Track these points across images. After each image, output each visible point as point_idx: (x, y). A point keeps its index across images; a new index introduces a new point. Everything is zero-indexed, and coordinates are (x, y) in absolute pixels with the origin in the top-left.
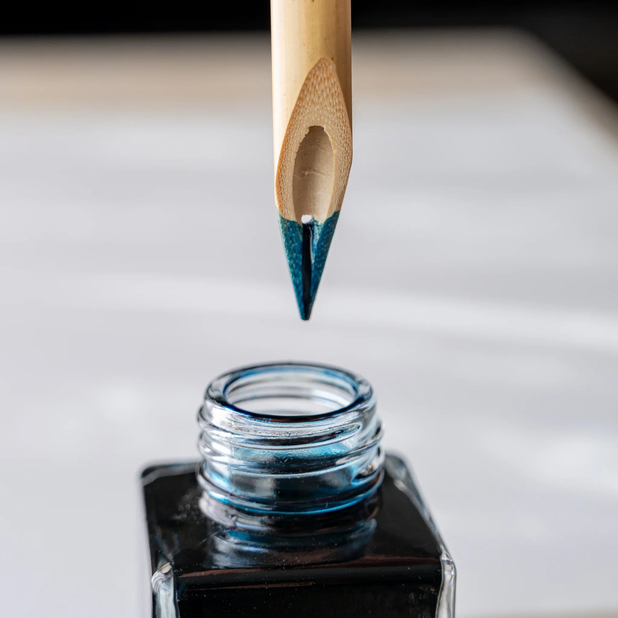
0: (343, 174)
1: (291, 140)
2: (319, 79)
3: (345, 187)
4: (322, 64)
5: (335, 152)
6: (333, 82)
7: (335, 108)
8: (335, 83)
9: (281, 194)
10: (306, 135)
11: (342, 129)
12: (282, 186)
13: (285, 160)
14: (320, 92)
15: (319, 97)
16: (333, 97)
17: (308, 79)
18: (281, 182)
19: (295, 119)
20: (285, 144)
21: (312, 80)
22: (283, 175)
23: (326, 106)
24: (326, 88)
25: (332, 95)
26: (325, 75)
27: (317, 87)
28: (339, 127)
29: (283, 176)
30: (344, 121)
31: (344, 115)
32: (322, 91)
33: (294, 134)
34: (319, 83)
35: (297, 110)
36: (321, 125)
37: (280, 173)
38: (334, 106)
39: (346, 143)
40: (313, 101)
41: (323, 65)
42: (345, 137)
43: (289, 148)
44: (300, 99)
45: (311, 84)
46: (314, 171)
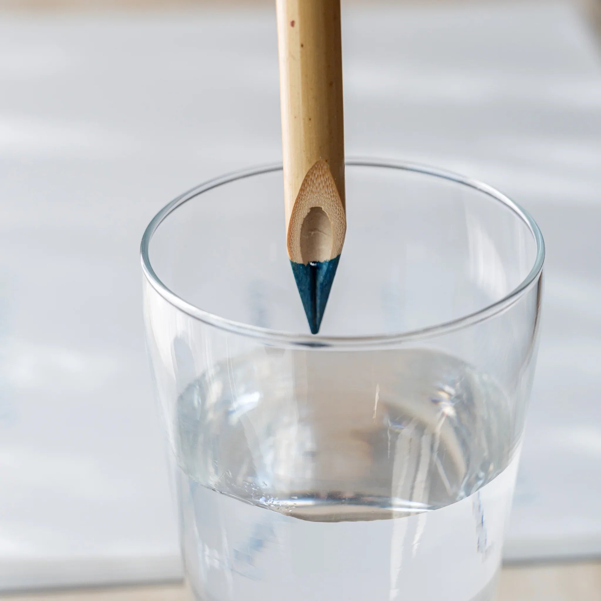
0: (339, 237)
1: (297, 217)
2: (316, 176)
3: (342, 245)
4: (318, 166)
5: (332, 223)
6: (327, 177)
8: (329, 178)
9: (292, 251)
10: (308, 213)
11: (336, 208)
12: (292, 246)
14: (317, 185)
15: (317, 188)
16: (328, 188)
17: (307, 176)
18: (291, 244)
19: (299, 203)
20: (292, 219)
21: (311, 177)
22: (292, 240)
23: (323, 194)
24: (322, 182)
25: (327, 186)
26: (320, 172)
27: (315, 181)
28: (334, 207)
30: (338, 203)
31: (337, 199)
32: (319, 184)
33: (299, 213)
34: (316, 178)
35: (300, 198)
36: (320, 206)
38: (329, 193)
39: (341, 217)
40: (312, 191)
41: (319, 166)
42: (339, 213)
43: (295, 222)
44: (302, 190)
45: (310, 179)
46: (319, 231)
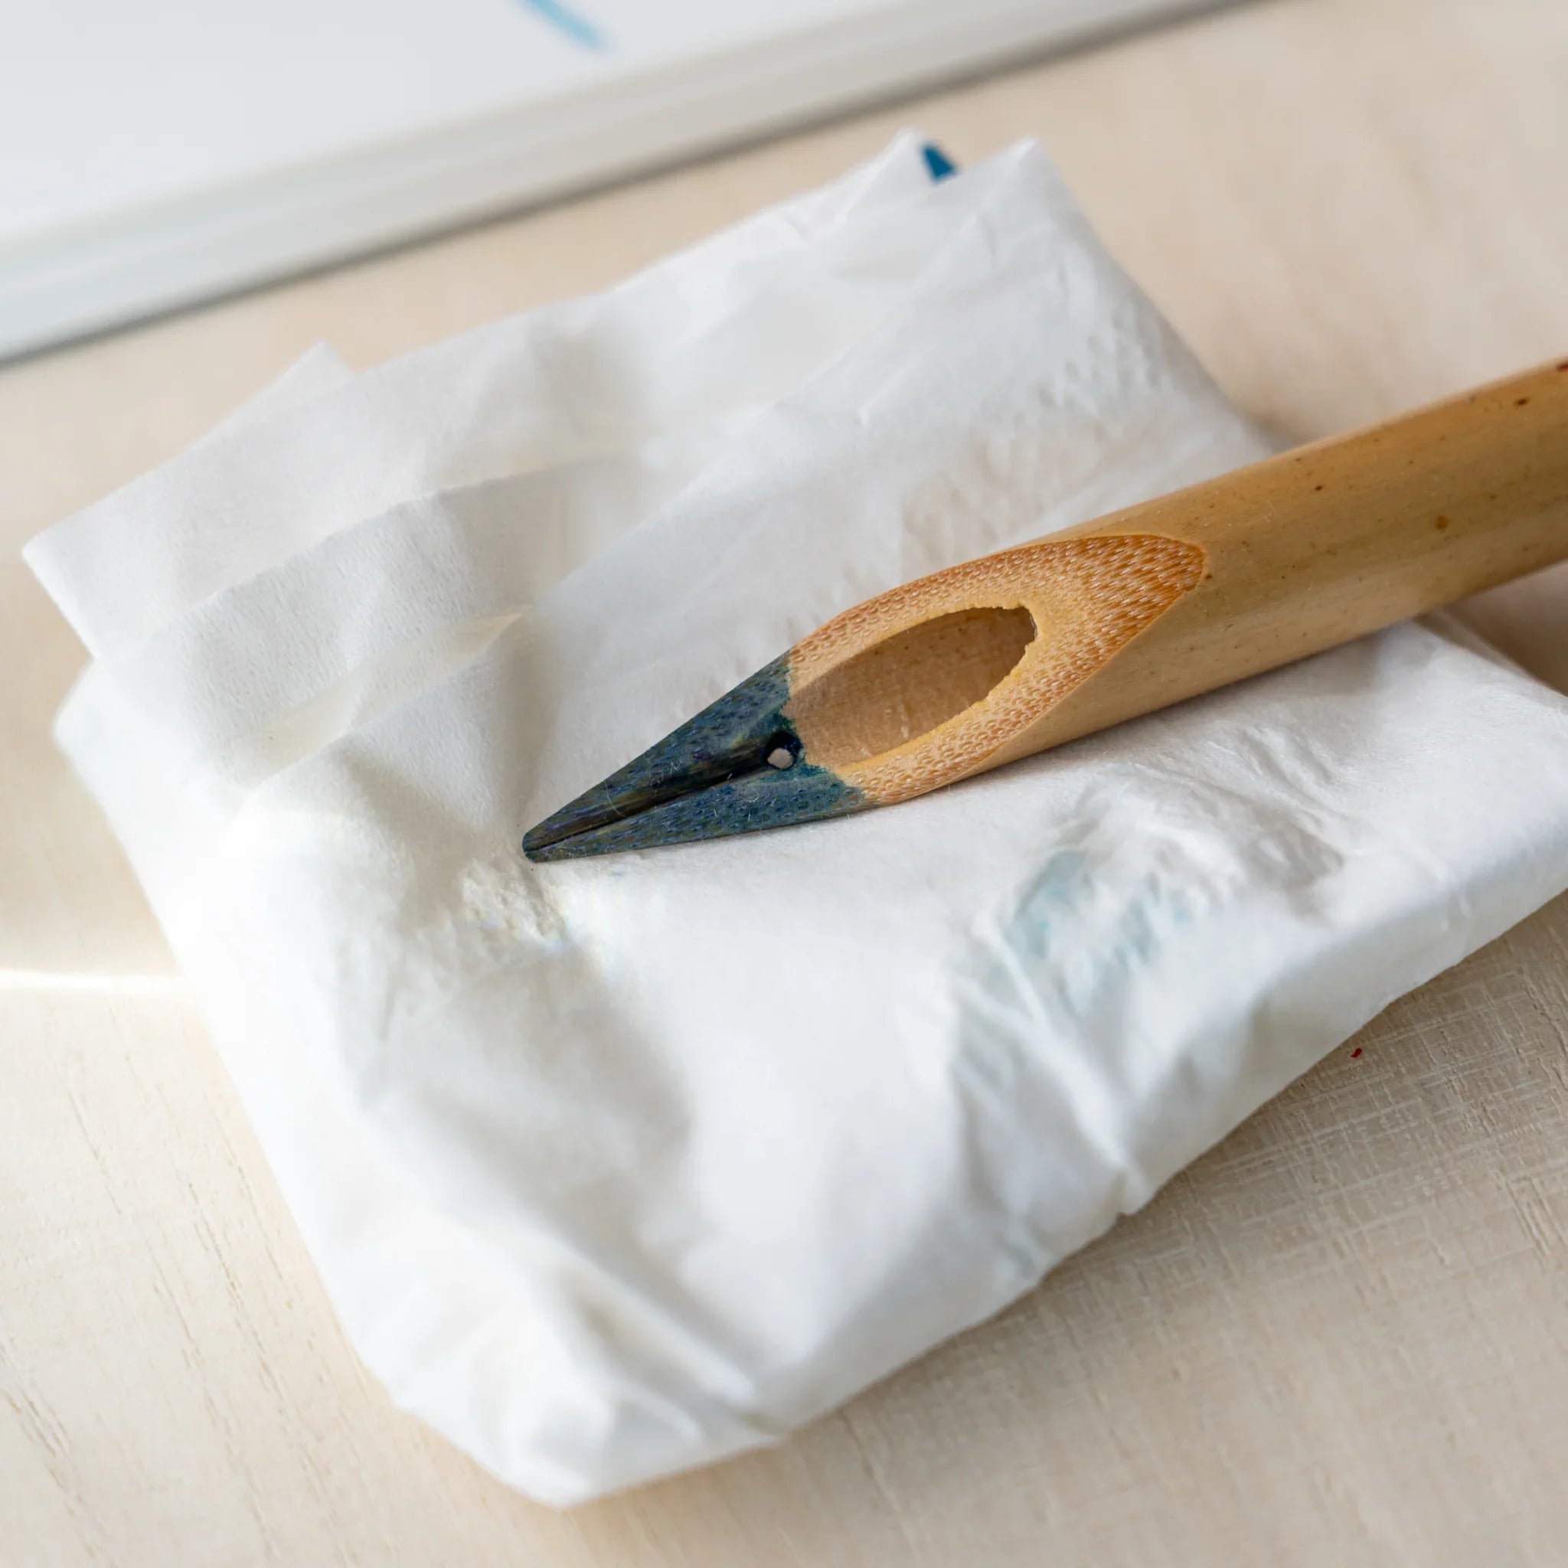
2: (1147, 567)
4: (1186, 557)
6: (1156, 600)
7: (1096, 636)
9: (829, 636)
10: (999, 608)
11: (1049, 683)
12: (850, 626)
13: (918, 595)
14: (1117, 583)
15: (1107, 586)
16: (1118, 618)
17: (1137, 541)
18: (858, 620)
19: (1031, 560)
21: (1140, 551)
22: (878, 613)
23: (1090, 614)
24: (1134, 592)
25: (1124, 615)
26: (1163, 575)
27: (1126, 571)
28: (1051, 675)
29: (875, 615)
30: (1073, 676)
31: (1085, 667)
32: (1123, 588)
33: (991, 578)
34: (1139, 571)
35: (1051, 553)
36: (1039, 630)
37: (881, 604)
38: (1099, 631)
39: (1019, 713)
40: (1090, 576)
41: (1184, 561)
42: (1032, 704)
44: (1082, 546)
45: (1129, 553)
